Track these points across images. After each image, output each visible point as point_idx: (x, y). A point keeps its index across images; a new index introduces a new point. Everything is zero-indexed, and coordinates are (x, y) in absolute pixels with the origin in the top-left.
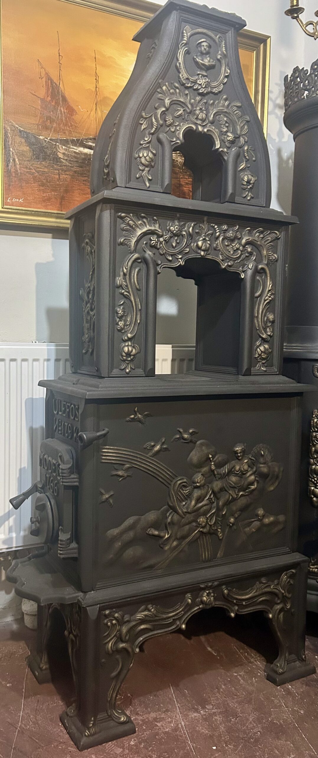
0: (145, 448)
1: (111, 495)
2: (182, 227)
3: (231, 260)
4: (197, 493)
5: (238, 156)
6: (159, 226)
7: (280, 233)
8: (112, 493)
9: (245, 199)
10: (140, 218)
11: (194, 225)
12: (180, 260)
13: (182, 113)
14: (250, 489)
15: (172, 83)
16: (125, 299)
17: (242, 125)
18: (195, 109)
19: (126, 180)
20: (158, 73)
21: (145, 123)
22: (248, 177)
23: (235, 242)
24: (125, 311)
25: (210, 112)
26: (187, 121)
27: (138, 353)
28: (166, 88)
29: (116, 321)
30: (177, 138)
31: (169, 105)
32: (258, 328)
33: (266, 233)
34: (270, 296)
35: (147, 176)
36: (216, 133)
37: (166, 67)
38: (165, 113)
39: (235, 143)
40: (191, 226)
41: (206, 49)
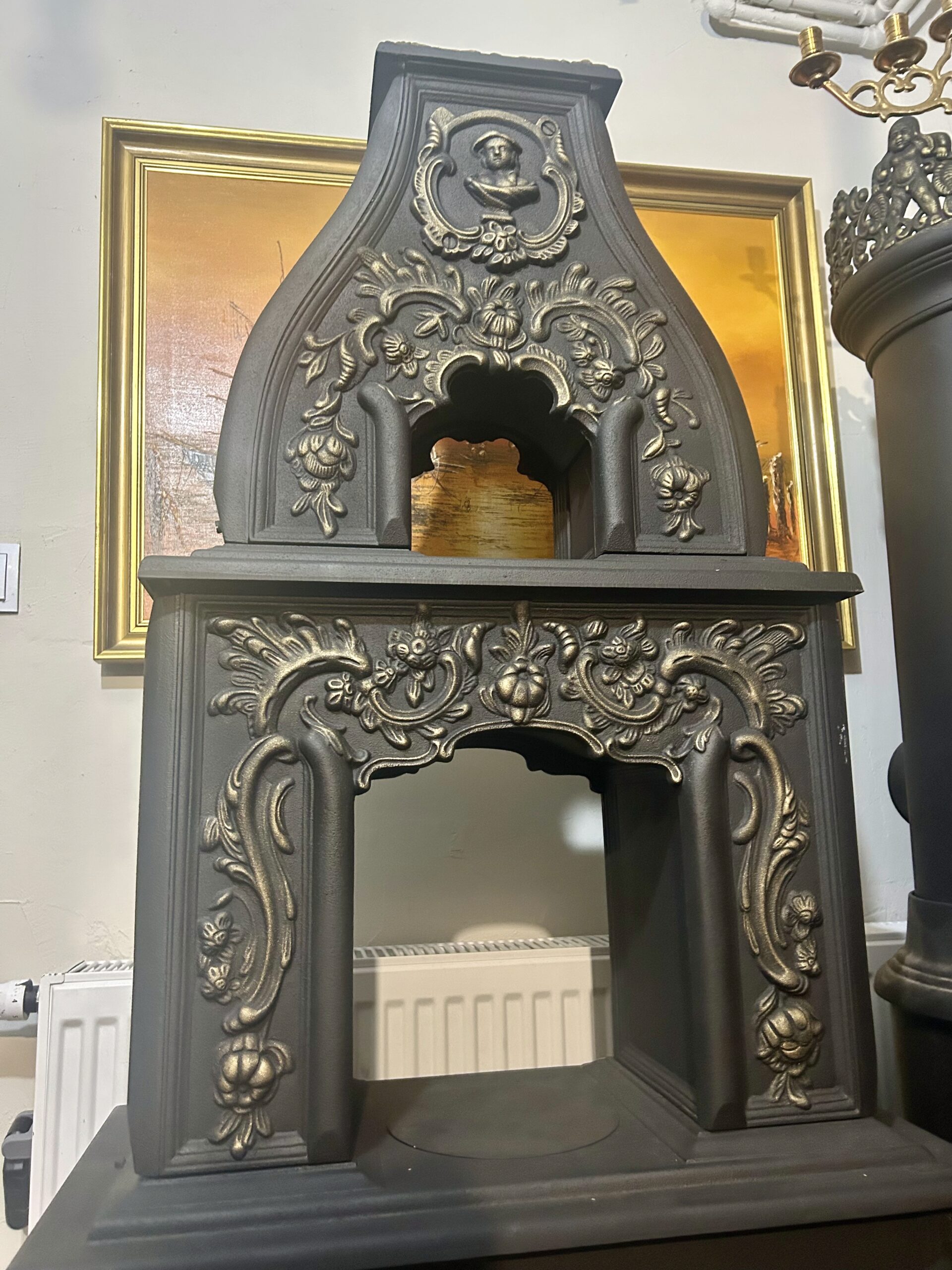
2: (438, 642)
3: (627, 727)
5: (634, 420)
6: (356, 645)
7: (803, 627)
9: (673, 538)
10: (288, 626)
11: (483, 633)
12: (437, 743)
13: (437, 324)
15: (401, 253)
16: (236, 887)
17: (643, 335)
18: (480, 309)
19: (251, 521)
20: (349, 232)
21: (317, 361)
22: (674, 476)
23: (637, 669)
24: (234, 926)
25: (531, 313)
26: (456, 344)
27: (282, 1074)
28: (382, 266)
29: (198, 965)
30: (425, 392)
31: (390, 307)
32: (757, 951)
33: (751, 632)
34: (791, 833)
35: (326, 504)
36: (554, 366)
37: (376, 214)
38: (380, 331)
39: (622, 385)
40: (470, 634)
41: (499, 155)
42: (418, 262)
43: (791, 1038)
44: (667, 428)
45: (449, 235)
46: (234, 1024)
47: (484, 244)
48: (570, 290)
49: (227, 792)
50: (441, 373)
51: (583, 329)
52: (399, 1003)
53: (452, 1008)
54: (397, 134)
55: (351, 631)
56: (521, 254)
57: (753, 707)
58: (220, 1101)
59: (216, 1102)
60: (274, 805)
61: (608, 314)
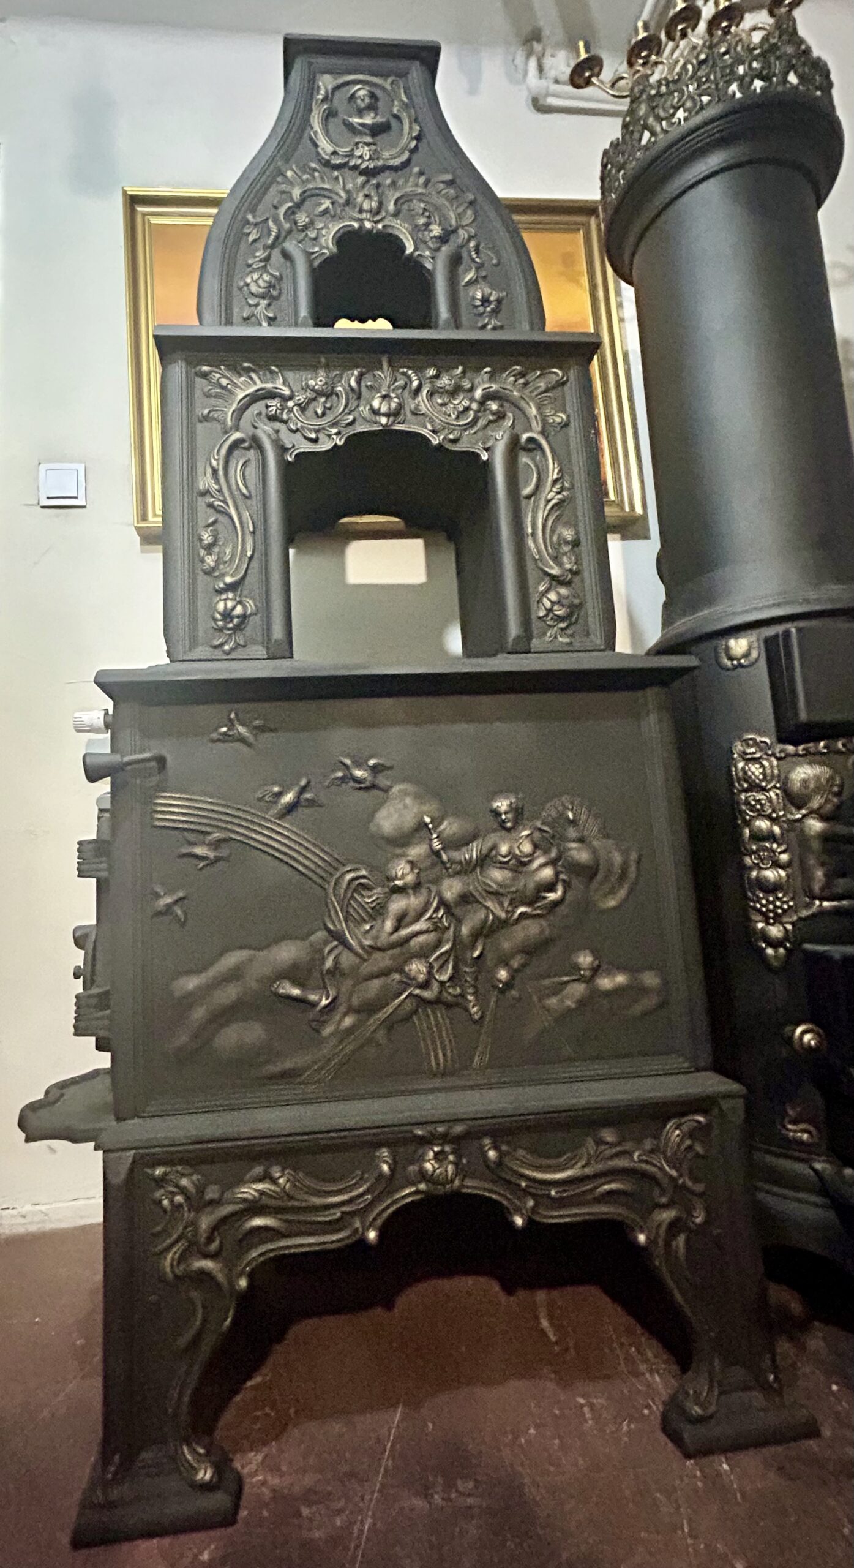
1: (181, 899)
2: (333, 380)
3: (453, 429)
4: (398, 905)
6: (283, 381)
7: (566, 370)
8: (180, 894)
10: (242, 372)
11: (361, 373)
12: (335, 437)
13: (329, 207)
14: (546, 901)
15: (304, 165)
16: (217, 514)
17: (461, 210)
18: (355, 197)
21: (255, 231)
23: (459, 397)
24: (220, 536)
25: (388, 199)
26: (341, 218)
27: (251, 615)
28: (293, 174)
29: (199, 555)
30: (322, 247)
31: (298, 197)
32: (537, 557)
33: (532, 375)
34: (558, 491)
36: (403, 230)
38: (293, 212)
39: (448, 240)
40: (352, 374)
41: (364, 101)
42: (315, 170)
43: (559, 602)
44: (478, 266)
45: (334, 153)
46: (222, 585)
47: (356, 157)
48: (412, 184)
49: (210, 464)
50: (332, 235)
51: (422, 208)
54: (299, 91)
55: (279, 372)
56: (380, 163)
57: (534, 418)
58: (215, 626)
59: (213, 626)
60: (239, 471)
61: (438, 198)
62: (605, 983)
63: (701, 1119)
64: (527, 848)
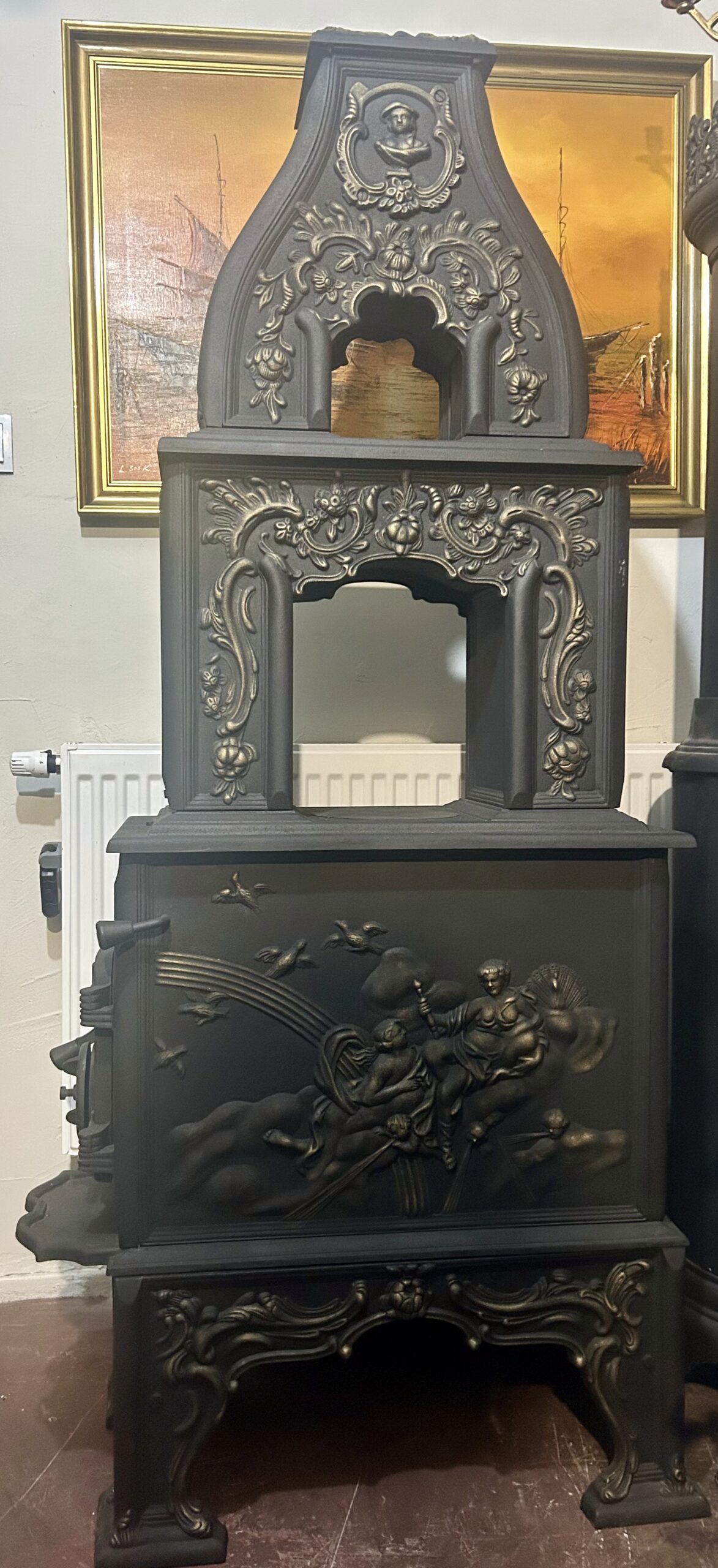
0: (258, 960)
1: (181, 1054)
2: (349, 497)
3: (473, 559)
4: (386, 1062)
5: (493, 336)
6: (294, 499)
7: (601, 490)
8: (181, 1049)
9: (517, 424)
10: (250, 486)
11: (378, 492)
12: (346, 566)
13: (352, 262)
14: (522, 1065)
15: (327, 205)
16: (222, 652)
17: (504, 267)
18: (383, 249)
19: (224, 412)
20: (290, 189)
21: (266, 292)
22: (520, 377)
23: (483, 519)
24: (222, 675)
25: (421, 251)
26: (365, 276)
27: (252, 761)
28: (314, 217)
29: (201, 696)
30: (343, 315)
31: (318, 250)
32: (549, 705)
33: (565, 494)
34: (578, 632)
35: (273, 399)
36: (437, 293)
37: (309, 175)
38: (311, 268)
39: (487, 306)
40: (369, 493)
41: (401, 122)
42: (339, 212)
43: (565, 758)
44: (518, 340)
45: (362, 190)
46: (223, 731)
47: (388, 196)
48: (451, 231)
49: (214, 593)
50: (354, 299)
51: (459, 263)
52: (317, 776)
53: (355, 782)
54: (325, 107)
55: (291, 490)
56: (415, 203)
57: (561, 546)
58: (216, 774)
59: (213, 773)
60: (244, 602)
61: (478, 251)
62: (573, 1140)
63: (644, 1264)
64: (510, 1013)
